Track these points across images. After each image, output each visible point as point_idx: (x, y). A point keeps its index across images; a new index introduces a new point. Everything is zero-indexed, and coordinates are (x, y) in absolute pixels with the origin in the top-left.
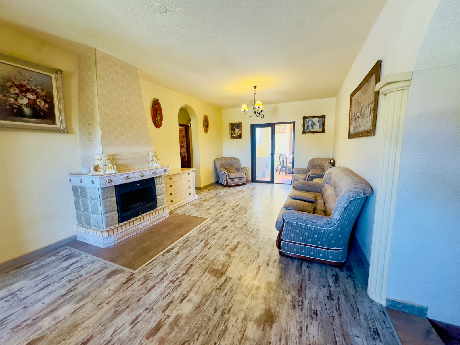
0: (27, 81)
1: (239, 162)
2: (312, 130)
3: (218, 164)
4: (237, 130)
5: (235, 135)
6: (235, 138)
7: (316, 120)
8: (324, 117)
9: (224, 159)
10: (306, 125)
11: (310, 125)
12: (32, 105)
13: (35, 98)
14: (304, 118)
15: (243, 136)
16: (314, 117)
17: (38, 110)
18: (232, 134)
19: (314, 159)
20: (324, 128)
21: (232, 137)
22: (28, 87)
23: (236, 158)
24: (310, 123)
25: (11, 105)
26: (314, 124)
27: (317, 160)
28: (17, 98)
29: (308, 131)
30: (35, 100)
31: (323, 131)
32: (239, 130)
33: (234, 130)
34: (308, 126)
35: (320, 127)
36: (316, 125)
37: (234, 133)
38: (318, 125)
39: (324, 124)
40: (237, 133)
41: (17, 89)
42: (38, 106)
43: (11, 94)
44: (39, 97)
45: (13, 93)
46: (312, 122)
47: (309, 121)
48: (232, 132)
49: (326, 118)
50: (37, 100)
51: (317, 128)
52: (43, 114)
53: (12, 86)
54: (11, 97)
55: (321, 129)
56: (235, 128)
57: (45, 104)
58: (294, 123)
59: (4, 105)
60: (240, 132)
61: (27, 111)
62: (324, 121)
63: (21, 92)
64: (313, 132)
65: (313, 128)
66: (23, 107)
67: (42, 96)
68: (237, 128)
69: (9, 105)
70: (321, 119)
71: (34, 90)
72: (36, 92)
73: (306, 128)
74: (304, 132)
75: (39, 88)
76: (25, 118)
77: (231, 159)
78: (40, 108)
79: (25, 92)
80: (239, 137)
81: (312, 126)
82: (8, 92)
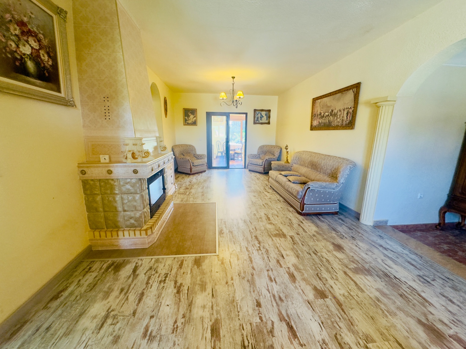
0: (28, 17)
1: (195, 149)
2: (261, 121)
3: (177, 152)
4: (192, 116)
5: (190, 122)
6: (189, 124)
7: (263, 113)
8: (269, 111)
9: (182, 146)
10: (256, 116)
11: (259, 117)
12: (35, 57)
13: (37, 48)
14: (255, 110)
15: (198, 122)
16: (262, 110)
17: (42, 68)
18: (186, 120)
19: (263, 146)
20: (270, 121)
21: (186, 123)
22: (29, 27)
23: (192, 145)
24: (259, 115)
25: (12, 52)
26: (262, 117)
27: (267, 147)
28: (18, 43)
29: (257, 122)
30: (38, 51)
31: (269, 123)
32: (193, 116)
33: (188, 116)
34: (258, 118)
35: (266, 120)
36: (264, 118)
37: (188, 119)
38: (265, 117)
39: (269, 117)
40: (191, 120)
41: (18, 28)
42: (41, 60)
43: (12, 34)
44: (42, 47)
45: (14, 34)
46: (261, 114)
47: (258, 113)
48: (186, 118)
49: (271, 112)
50: (40, 51)
51: (264, 120)
52: (47, 75)
53: (11, 21)
54: (12, 40)
55: (267, 122)
56: (190, 114)
57: (48, 59)
58: (246, 114)
59: (4, 51)
60: (195, 118)
61: (30, 65)
62: (270, 115)
63: (23, 33)
64: (262, 124)
65: (261, 119)
66: (26, 59)
67: (45, 46)
68: (192, 114)
69: (11, 54)
70: (267, 112)
71: (36, 34)
72: (38, 38)
73: (256, 119)
74: (255, 123)
75: (41, 32)
76: (29, 78)
77: (187, 146)
78: (44, 64)
79: (27, 35)
80: (194, 123)
81: (261, 118)
82: (8, 30)
